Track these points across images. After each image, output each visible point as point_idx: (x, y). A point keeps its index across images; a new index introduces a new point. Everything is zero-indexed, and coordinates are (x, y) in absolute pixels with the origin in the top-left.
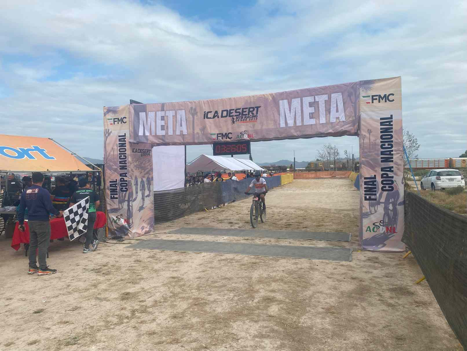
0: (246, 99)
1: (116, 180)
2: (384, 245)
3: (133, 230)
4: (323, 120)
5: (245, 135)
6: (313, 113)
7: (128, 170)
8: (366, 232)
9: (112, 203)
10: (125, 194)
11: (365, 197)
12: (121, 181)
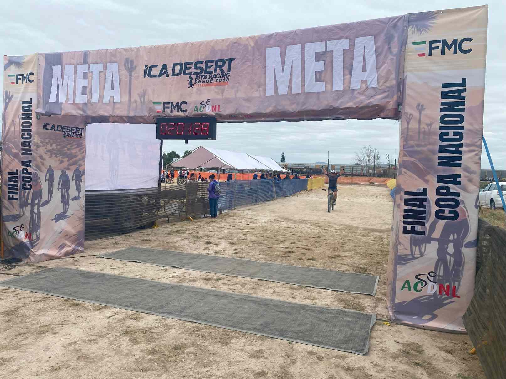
0: (212, 44)
1: (17, 170)
2: (434, 317)
3: (38, 250)
4: (338, 85)
5: (207, 106)
6: (322, 71)
7: (34, 157)
8: (402, 289)
9: (10, 207)
10: (28, 194)
11: (405, 228)
12: (23, 173)
